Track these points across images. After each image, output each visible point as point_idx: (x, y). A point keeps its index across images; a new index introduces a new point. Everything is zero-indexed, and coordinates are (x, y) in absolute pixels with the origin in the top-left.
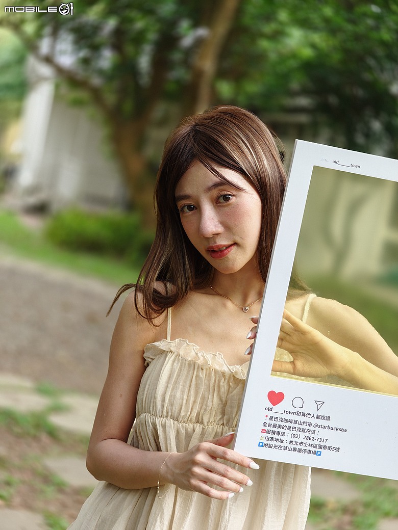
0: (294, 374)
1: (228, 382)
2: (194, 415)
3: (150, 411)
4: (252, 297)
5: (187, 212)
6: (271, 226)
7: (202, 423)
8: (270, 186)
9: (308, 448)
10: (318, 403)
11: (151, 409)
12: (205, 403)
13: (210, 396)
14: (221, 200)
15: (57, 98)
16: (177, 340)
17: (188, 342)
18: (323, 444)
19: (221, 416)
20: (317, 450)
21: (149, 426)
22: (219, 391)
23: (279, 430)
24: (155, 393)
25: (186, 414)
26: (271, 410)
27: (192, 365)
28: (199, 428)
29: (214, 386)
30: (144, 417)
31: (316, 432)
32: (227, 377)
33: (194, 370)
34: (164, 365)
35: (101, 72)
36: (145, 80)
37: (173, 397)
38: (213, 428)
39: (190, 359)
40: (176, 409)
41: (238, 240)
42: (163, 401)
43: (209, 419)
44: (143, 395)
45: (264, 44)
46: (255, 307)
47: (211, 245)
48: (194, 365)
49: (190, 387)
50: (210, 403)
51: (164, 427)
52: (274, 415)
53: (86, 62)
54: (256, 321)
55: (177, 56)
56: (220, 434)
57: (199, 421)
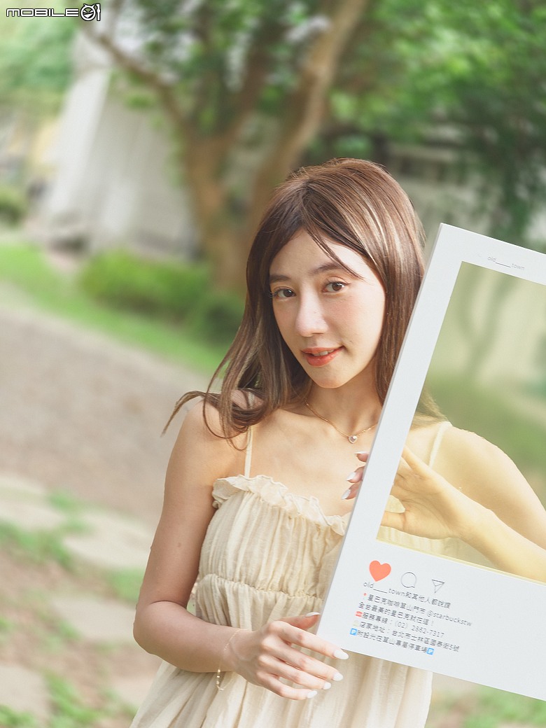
0: (403, 530)
1: (324, 538)
2: (277, 580)
3: (218, 572)
4: (363, 422)
5: (282, 298)
6: (397, 332)
7: (287, 592)
8: (400, 277)
9: (417, 643)
10: (437, 583)
11: (220, 569)
12: (292, 564)
13: (299, 556)
14: (330, 288)
15: (112, 93)
16: (258, 477)
17: (273, 482)
18: (438, 640)
19: (312, 584)
20: (428, 646)
21: (216, 592)
22: (311, 549)
23: (380, 614)
24: (226, 548)
25: (266, 579)
26: (371, 586)
27: (277, 512)
28: (282, 598)
29: (305, 542)
30: (209, 579)
31: (429, 623)
32: (323, 532)
33: (279, 518)
34: (240, 510)
35: (175, 65)
36: (235, 81)
37: (249, 554)
38: (301, 599)
39: (273, 503)
40: (252, 571)
41: (347, 344)
42: (236, 559)
43: (297, 587)
44: (209, 548)
45: (403, 48)
46: (366, 437)
47: (310, 347)
48: (280, 513)
49: (273, 541)
50: (298, 566)
51: (236, 594)
52: (375, 594)
53: (155, 49)
54: (364, 459)
55: (282, 53)
56: (310, 608)
57: (283, 589)
